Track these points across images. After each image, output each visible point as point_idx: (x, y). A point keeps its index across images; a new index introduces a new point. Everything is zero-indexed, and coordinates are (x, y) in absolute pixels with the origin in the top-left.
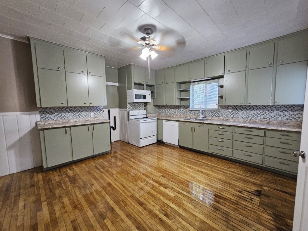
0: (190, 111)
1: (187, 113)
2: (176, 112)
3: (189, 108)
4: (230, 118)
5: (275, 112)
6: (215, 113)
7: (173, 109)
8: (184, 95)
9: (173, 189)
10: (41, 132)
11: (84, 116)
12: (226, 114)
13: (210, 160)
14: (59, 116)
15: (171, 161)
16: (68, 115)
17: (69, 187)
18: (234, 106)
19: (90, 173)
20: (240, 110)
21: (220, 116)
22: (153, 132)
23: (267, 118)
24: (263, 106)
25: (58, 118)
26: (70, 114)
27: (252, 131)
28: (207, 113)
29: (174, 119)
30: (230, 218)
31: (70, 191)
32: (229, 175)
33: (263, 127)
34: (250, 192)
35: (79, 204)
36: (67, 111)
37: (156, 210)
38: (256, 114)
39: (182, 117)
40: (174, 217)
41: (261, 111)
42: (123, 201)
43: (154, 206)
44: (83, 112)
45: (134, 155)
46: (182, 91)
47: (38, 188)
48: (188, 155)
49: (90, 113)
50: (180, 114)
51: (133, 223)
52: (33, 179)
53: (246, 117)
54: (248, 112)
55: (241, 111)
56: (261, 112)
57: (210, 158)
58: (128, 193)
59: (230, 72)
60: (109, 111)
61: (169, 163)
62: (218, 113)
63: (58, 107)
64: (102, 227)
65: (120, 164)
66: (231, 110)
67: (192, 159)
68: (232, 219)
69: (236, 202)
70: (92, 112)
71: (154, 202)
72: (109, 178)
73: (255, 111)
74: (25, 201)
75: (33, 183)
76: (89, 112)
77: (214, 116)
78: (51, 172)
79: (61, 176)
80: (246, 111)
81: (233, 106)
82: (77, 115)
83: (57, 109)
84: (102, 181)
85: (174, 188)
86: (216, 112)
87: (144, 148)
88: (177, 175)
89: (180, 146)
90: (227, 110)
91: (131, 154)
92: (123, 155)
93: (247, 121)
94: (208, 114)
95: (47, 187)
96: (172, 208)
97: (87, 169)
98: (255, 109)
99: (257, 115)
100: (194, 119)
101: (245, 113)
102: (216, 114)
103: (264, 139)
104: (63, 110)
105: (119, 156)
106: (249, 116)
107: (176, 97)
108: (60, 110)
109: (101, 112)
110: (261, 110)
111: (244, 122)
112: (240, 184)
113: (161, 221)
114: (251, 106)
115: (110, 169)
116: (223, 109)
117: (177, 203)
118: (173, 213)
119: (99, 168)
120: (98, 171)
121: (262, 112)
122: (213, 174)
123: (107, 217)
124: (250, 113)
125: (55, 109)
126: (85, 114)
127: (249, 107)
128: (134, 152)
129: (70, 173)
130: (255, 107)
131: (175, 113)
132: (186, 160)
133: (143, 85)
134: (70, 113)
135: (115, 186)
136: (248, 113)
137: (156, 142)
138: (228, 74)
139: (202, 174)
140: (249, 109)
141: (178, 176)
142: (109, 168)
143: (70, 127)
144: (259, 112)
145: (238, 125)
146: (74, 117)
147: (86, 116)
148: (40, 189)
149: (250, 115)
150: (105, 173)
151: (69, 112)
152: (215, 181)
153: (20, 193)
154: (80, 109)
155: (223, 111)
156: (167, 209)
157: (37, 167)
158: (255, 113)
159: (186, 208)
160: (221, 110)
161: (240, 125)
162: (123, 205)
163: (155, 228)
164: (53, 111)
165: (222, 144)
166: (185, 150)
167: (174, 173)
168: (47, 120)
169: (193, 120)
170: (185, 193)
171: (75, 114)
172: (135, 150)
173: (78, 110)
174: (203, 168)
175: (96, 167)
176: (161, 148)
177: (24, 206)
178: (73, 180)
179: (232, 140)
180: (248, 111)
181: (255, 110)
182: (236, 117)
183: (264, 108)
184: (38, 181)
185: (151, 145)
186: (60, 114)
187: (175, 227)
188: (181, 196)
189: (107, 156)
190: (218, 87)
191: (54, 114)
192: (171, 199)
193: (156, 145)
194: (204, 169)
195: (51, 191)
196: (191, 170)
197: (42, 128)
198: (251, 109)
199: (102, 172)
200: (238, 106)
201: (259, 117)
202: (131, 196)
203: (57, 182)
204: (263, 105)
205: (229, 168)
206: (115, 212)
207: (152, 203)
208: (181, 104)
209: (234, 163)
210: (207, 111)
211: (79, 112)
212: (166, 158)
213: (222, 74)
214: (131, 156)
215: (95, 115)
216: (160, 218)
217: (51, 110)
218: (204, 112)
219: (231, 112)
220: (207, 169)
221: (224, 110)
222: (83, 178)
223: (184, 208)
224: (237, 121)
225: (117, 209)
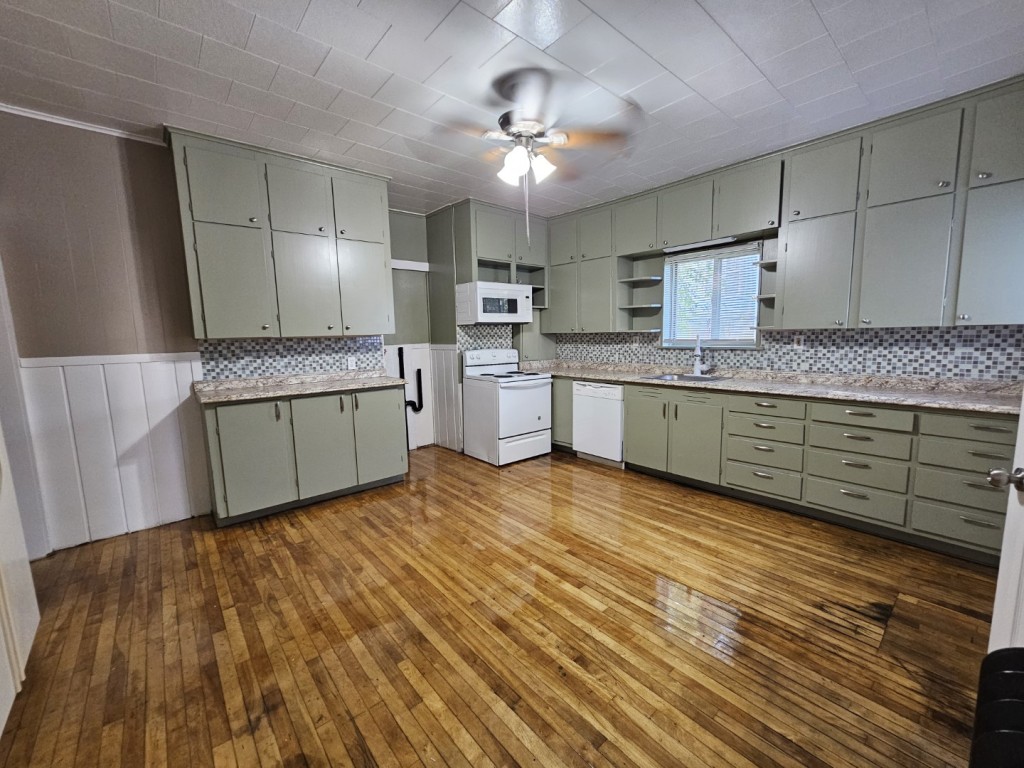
0: (662, 349)
1: (652, 358)
2: (617, 356)
3: (659, 342)
4: (798, 372)
5: (959, 352)
6: (745, 355)
7: (606, 343)
8: (642, 298)
9: (603, 591)
10: (209, 414)
11: (328, 367)
12: (784, 360)
13: (724, 511)
14: (255, 365)
15: (596, 509)
16: (282, 364)
17: (294, 574)
18: (813, 332)
19: (350, 538)
20: (833, 345)
21: (765, 365)
22: (539, 418)
23: (927, 373)
24: (914, 333)
25: (252, 372)
26: (286, 360)
27: (870, 415)
28: (720, 357)
29: (608, 378)
30: (779, 679)
31: (299, 585)
32: (785, 556)
33: (910, 402)
34: (853, 607)
35: (326, 619)
36: (277, 350)
37: (550, 644)
38: (890, 360)
39: (634, 372)
40: (604, 667)
41: (906, 349)
42: (450, 617)
43: (542, 634)
44: (323, 356)
45: (481, 490)
46: (635, 285)
47: (209, 572)
48: (651, 492)
49: (346, 357)
50: (628, 361)
51: (482, 676)
52: (191, 549)
53: (854, 370)
54: (861, 352)
55: (838, 348)
56: (906, 352)
57: (725, 503)
58: (465, 596)
59: (800, 217)
60: (401, 351)
61: (591, 514)
62: (759, 355)
63: (253, 340)
64: (392, 681)
65: (438, 514)
66: (802, 347)
67: (666, 505)
68: (785, 683)
69: (802, 635)
70: (349, 354)
71: (543, 625)
72: (406, 552)
73: (885, 348)
74: (176, 604)
75: (192, 559)
76: (340, 355)
77: (744, 367)
78: (239, 532)
79: (268, 541)
80: (856, 348)
81: (809, 334)
82: (307, 362)
83: (249, 344)
84: (385, 559)
85: (604, 589)
86: (749, 352)
87: (510, 468)
88: (614, 549)
89: (627, 464)
90: (789, 347)
91: (470, 487)
92: (446, 487)
93: (855, 381)
94: (722, 361)
95: (231, 569)
96: (597, 642)
97: (341, 526)
98: (887, 341)
99: (895, 360)
100: (676, 377)
101: (851, 355)
102: (752, 358)
103: (912, 440)
104: (265, 347)
105: (435, 491)
106: (864, 367)
107: (614, 304)
108: (258, 348)
109: (376, 356)
110: (907, 345)
111: (847, 386)
112: (824, 586)
113: (564, 675)
114: (872, 333)
115: (407, 528)
116: (774, 344)
117: (615, 630)
118: (600, 657)
119: (377, 522)
120: (372, 532)
121: (911, 353)
122: (732, 551)
123: (405, 657)
124: (869, 356)
125: (245, 344)
126: (331, 361)
127: (866, 337)
128: (478, 480)
129: (293, 534)
130: (887, 333)
131: (611, 358)
132: (646, 506)
133: (507, 266)
134: (285, 357)
135: (426, 575)
136: (860, 355)
137: (548, 449)
138: (792, 225)
139: (696, 552)
140: (866, 341)
141: (618, 554)
142: (406, 523)
143: (289, 398)
144: (901, 353)
145: (824, 396)
146: (297, 369)
147: (335, 367)
148: (215, 576)
149: (869, 363)
150: (395, 537)
151: (285, 353)
152: (737, 572)
153: (160, 583)
154: (316, 346)
155: (773, 350)
156: (582, 644)
157: (200, 516)
158: (885, 356)
159: (641, 643)
160: (767, 346)
161: (829, 396)
162: (450, 626)
163: (548, 693)
164: (237, 351)
165: (765, 458)
166: (644, 477)
167: (606, 545)
168: (223, 377)
169: (673, 380)
170: (639, 603)
171: (300, 359)
172: (482, 474)
173: (310, 349)
174: (700, 533)
175: (367, 520)
176: (566, 470)
177: (178, 617)
178: (303, 554)
179: (803, 445)
180: (861, 348)
181: (885, 344)
182: (819, 369)
183: (919, 337)
184: (206, 555)
185: (533, 461)
186: (259, 361)
187: (605, 692)
188: (627, 612)
189: (399, 490)
190: (758, 268)
191: (242, 362)
192: (594, 618)
193: (548, 460)
194: (706, 534)
195: (244, 583)
196: (663, 538)
197: (211, 401)
198: (871, 341)
199: (384, 535)
200: (826, 333)
201: (899, 368)
202: (472, 604)
203: (260, 558)
204: (914, 328)
205: (788, 534)
206: (429, 646)
207: (537, 625)
208: (631, 327)
209: (804, 520)
210: (720, 350)
211: (314, 356)
212: (582, 500)
213: (773, 223)
214: (470, 493)
215: (359, 363)
216: (561, 668)
217: (233, 348)
218: (709, 352)
219: (801, 351)
220: (713, 537)
221: (777, 346)
222: (331, 550)
223: (636, 644)
224: (822, 384)
225: (433, 637)
